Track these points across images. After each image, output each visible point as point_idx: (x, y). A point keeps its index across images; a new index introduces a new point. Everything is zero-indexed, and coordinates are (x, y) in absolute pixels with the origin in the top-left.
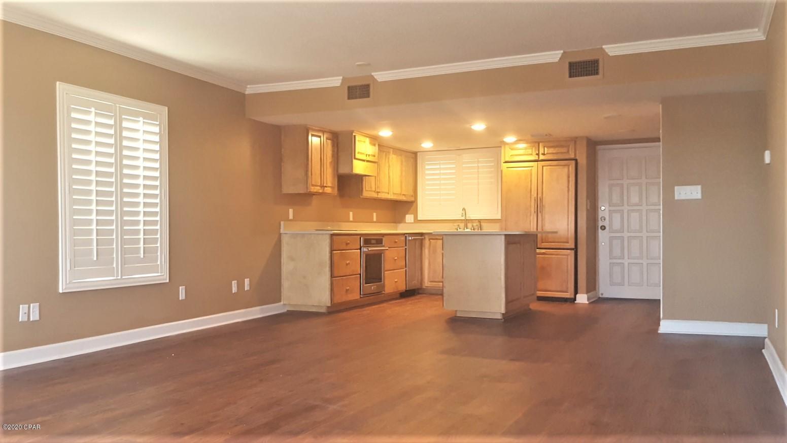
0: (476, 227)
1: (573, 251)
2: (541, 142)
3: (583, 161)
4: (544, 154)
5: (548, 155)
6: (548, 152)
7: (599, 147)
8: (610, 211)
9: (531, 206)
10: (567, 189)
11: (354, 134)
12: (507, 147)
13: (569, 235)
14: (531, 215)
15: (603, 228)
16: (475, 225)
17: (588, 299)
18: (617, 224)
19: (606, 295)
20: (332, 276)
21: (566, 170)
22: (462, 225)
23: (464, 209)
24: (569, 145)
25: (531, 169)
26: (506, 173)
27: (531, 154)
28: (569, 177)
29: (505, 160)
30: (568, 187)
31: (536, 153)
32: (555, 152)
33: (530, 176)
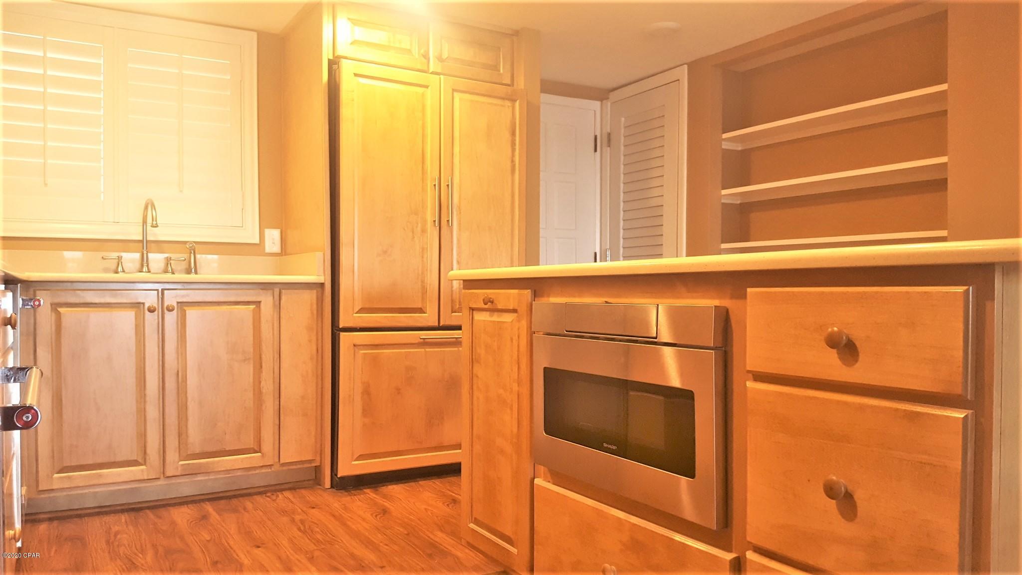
6: (452, 56)
9: (424, 204)
21: (507, 110)
23: (149, 205)
24: (499, 48)
25: (423, 95)
26: (353, 91)
27: (409, 51)
28: (513, 134)
29: (336, 55)
30: (513, 161)
31: (422, 51)
32: (467, 58)
33: (421, 114)
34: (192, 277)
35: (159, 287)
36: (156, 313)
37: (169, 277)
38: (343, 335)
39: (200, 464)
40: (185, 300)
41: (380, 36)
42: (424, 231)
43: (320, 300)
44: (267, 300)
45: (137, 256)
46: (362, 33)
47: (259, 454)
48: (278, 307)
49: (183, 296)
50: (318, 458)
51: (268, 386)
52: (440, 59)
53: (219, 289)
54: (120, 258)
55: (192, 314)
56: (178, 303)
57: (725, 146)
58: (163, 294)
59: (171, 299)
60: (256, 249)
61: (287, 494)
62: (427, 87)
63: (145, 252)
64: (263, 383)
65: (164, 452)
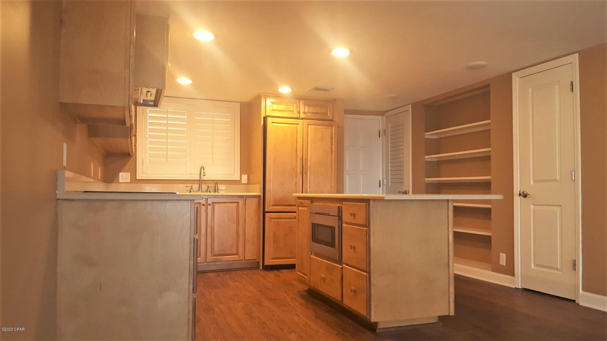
2: (302, 99)
5: (309, 114)
6: (309, 111)
9: (296, 166)
10: (330, 150)
12: (268, 101)
16: (210, 186)
21: (329, 130)
22: (196, 187)
23: (202, 168)
24: (328, 106)
25: (297, 127)
26: (271, 128)
27: (293, 111)
28: (332, 138)
29: (266, 115)
30: (332, 149)
31: (297, 111)
32: (315, 111)
33: (296, 134)
34: (216, 194)
35: (206, 197)
36: (205, 206)
37: (208, 194)
38: (266, 214)
39: (218, 258)
40: (214, 201)
41: (281, 107)
42: (296, 176)
43: (259, 202)
44: (241, 202)
45: (198, 185)
46: (275, 107)
47: (238, 256)
48: (245, 204)
49: (214, 200)
50: (258, 259)
51: (241, 232)
52: (304, 113)
53: (225, 198)
54: (192, 186)
55: (216, 206)
56: (212, 202)
57: (426, 137)
58: (207, 200)
59: (210, 201)
60: (239, 182)
61: (248, 271)
62: (298, 124)
63: (200, 184)
64: (239, 231)
65: (206, 253)
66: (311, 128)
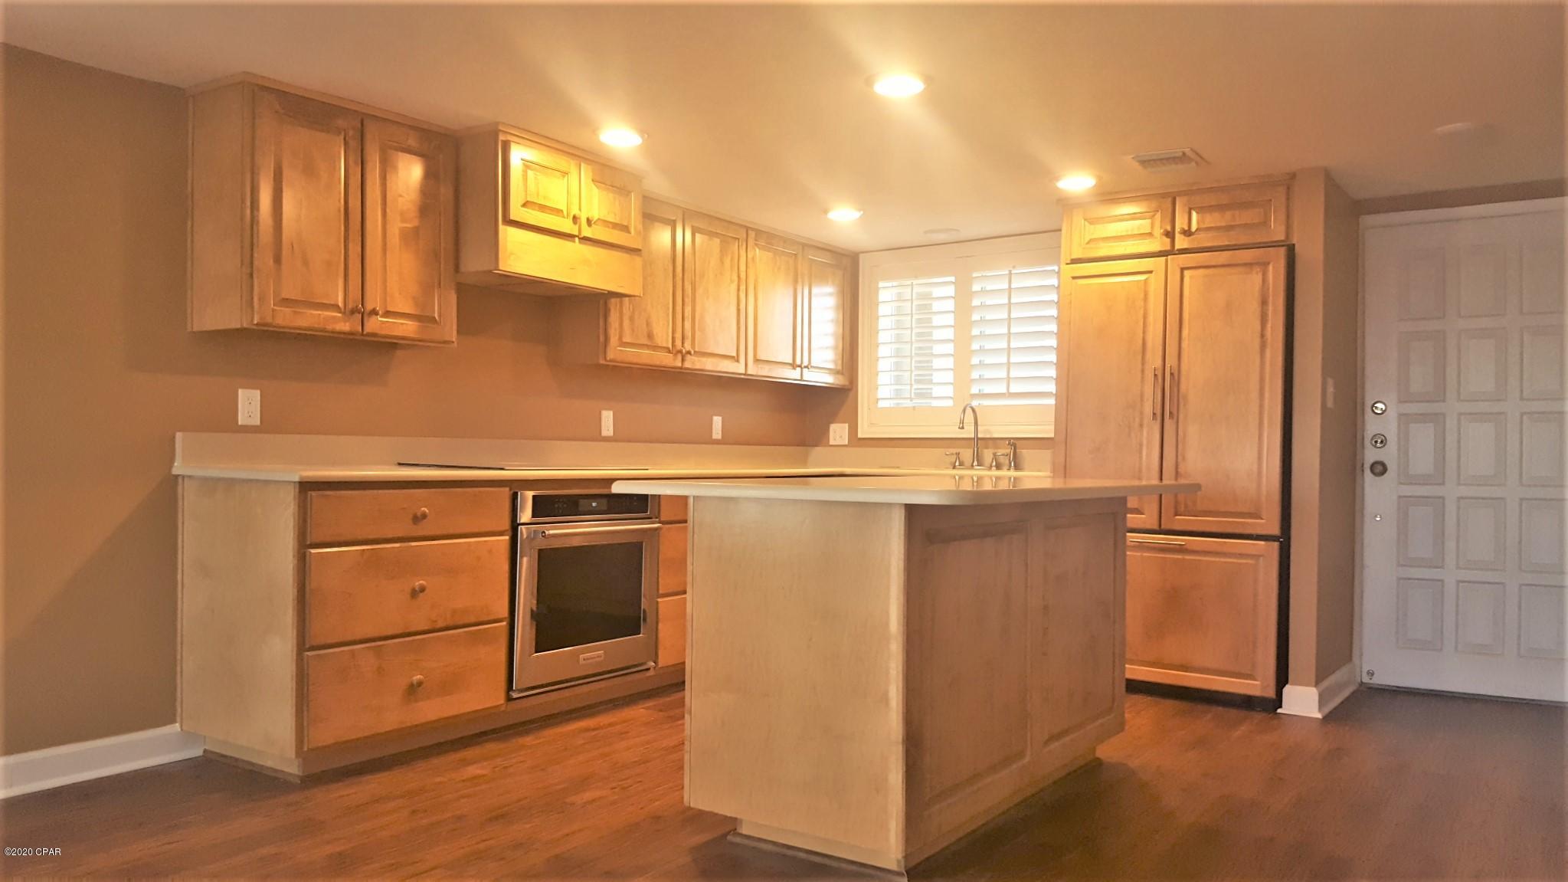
0: (1004, 460)
1: (1276, 545)
2: (1181, 193)
3: (1312, 249)
4: (1187, 233)
5: (1202, 235)
6: (1203, 226)
7: (1368, 220)
8: (1401, 415)
9: (1142, 396)
10: (1257, 341)
11: (502, 137)
12: (1078, 219)
13: (1264, 492)
14: (1141, 425)
15: (1379, 468)
16: (1000, 452)
17: (1322, 702)
18: (1422, 461)
19: (1382, 679)
20: (303, 645)
21: (1256, 278)
24: (1269, 201)
25: (1146, 282)
27: (1150, 235)
28: (1264, 303)
29: (1072, 257)
30: (1262, 336)
31: (1166, 232)
32: (1223, 224)
33: (1142, 303)
45: (974, 452)
54: (958, 454)
62: (1151, 272)
63: (976, 448)
66: (1191, 277)
